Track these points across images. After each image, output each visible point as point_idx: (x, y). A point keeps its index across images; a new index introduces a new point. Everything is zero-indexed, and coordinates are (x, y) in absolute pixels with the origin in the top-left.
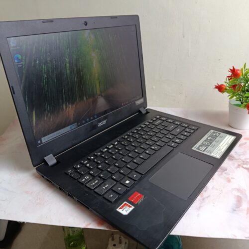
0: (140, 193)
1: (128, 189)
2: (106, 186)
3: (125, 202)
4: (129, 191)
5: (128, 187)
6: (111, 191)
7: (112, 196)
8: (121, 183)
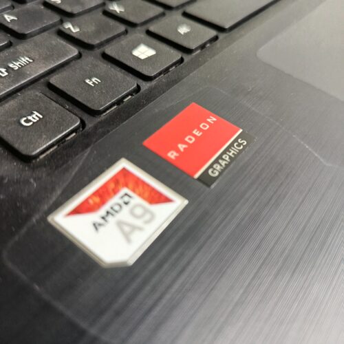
0: (216, 113)
1: (145, 86)
2: (15, 66)
3: (123, 164)
4: (151, 97)
5: (147, 79)
6: (36, 93)
7: (35, 117)
8: (105, 57)
